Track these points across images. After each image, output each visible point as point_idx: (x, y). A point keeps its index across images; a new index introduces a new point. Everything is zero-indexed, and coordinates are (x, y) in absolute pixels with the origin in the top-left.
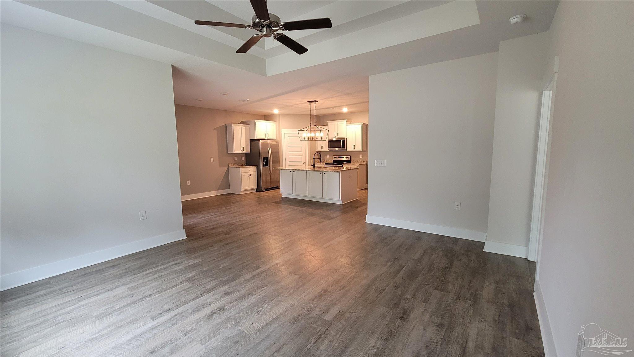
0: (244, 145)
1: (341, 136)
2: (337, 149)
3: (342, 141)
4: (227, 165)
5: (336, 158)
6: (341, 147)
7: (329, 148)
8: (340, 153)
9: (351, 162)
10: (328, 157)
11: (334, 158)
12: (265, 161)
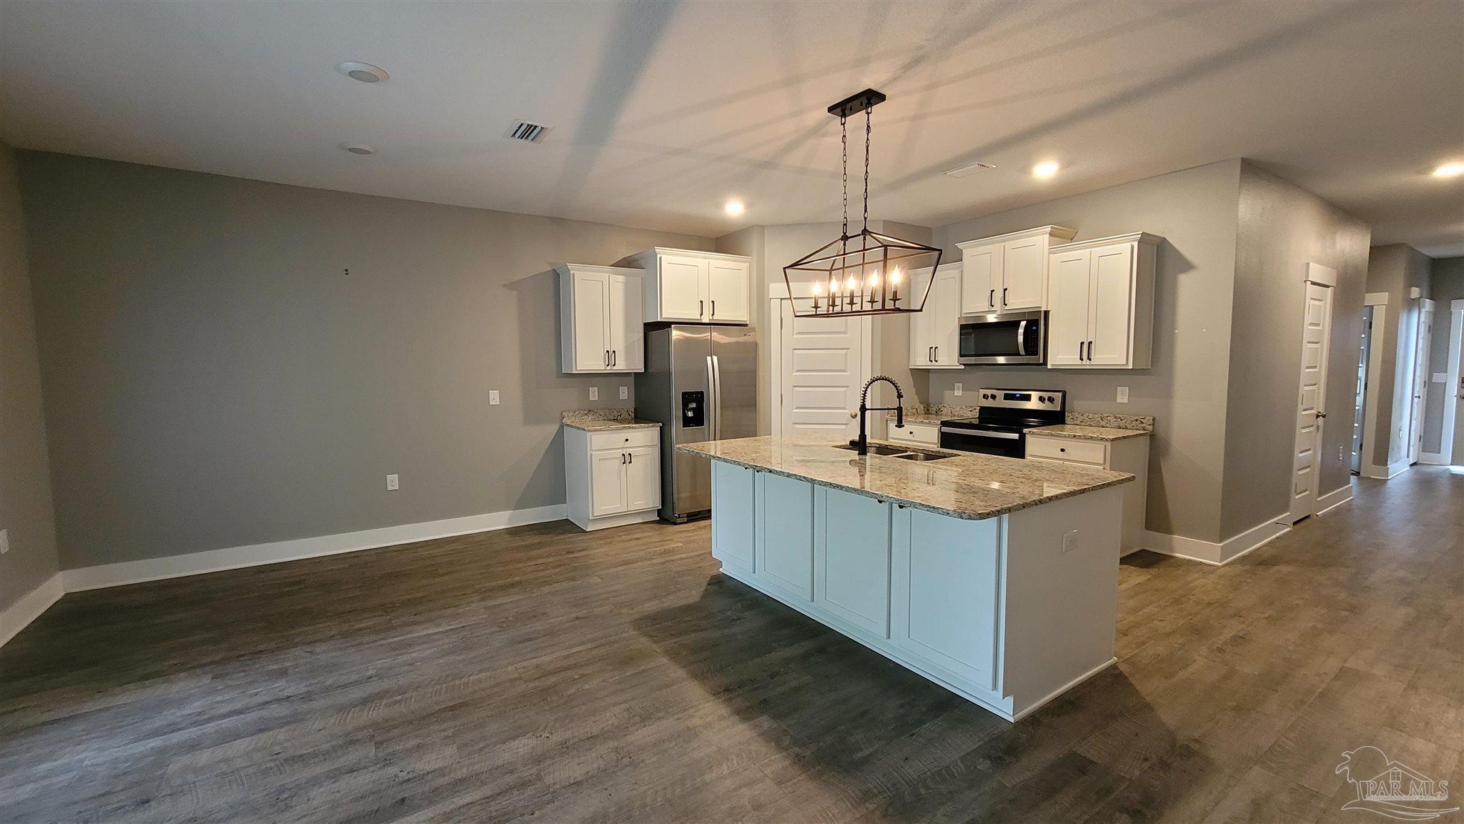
0: (619, 345)
1: (1021, 301)
2: (1001, 360)
3: (1023, 323)
4: (559, 415)
5: (993, 397)
6: (1019, 355)
7: (961, 355)
8: (1017, 379)
9: (1068, 420)
10: (958, 393)
11: (985, 397)
12: (694, 405)
